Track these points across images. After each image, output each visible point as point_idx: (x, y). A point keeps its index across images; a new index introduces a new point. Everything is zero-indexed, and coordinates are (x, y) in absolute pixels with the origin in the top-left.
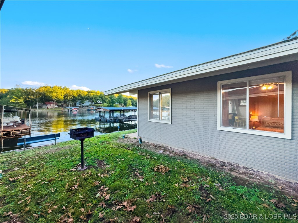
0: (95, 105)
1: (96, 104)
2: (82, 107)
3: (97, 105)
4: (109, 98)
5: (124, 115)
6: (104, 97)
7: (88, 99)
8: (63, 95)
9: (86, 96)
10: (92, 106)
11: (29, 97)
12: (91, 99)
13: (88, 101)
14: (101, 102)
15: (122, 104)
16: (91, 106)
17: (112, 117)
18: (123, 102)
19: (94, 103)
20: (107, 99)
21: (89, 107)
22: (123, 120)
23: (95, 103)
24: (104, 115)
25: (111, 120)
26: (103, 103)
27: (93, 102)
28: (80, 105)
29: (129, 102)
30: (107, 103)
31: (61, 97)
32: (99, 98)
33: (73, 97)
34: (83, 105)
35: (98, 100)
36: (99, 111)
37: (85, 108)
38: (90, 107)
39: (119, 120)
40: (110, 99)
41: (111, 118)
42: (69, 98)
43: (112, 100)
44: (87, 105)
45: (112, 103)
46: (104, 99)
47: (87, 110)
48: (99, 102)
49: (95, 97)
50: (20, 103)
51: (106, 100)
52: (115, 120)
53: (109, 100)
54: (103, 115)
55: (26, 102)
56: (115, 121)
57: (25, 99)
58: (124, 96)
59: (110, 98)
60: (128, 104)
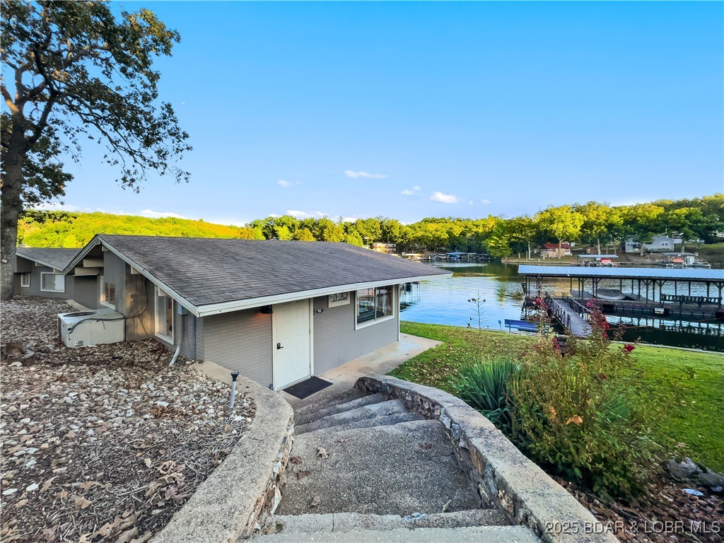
2: (642, 254)
8: (579, 224)
9: (655, 220)
11: (514, 235)
16: (680, 250)
28: (637, 250)
31: (575, 230)
33: (606, 227)
34: (649, 247)
37: (651, 258)
42: (595, 231)
44: (662, 247)
50: (502, 247)
55: (512, 245)
57: (509, 240)
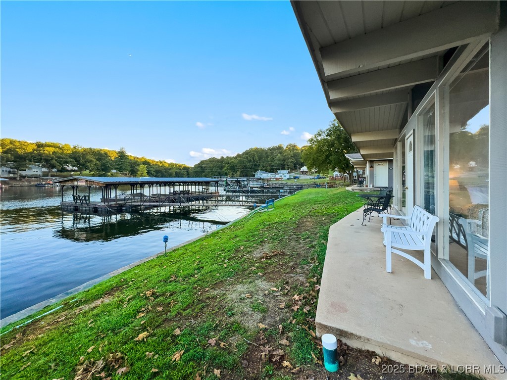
0: (59, 173)
1: (61, 171)
2: (18, 179)
3: (63, 174)
4: (95, 161)
5: (141, 195)
6: (84, 158)
7: (39, 161)
10: (50, 177)
12: (47, 161)
13: (38, 166)
14: (76, 168)
15: (128, 173)
16: (48, 176)
17: (113, 200)
18: (129, 169)
19: (55, 170)
20: (91, 161)
21: (43, 179)
22: (140, 205)
23: (58, 171)
24: (89, 197)
25: (110, 207)
26: (80, 170)
27: (53, 167)
29: (142, 168)
30: (91, 171)
32: (69, 160)
34: (23, 173)
35: (66, 163)
36: (73, 187)
37: (28, 181)
38: (45, 178)
39: (132, 206)
40: (98, 162)
41: (110, 204)
43: (104, 163)
44: (36, 173)
45: (103, 170)
46: (82, 161)
47: (36, 186)
48: (70, 167)
49: (59, 157)
51: (88, 164)
52: (121, 206)
53: (96, 165)
54: (85, 197)
56: (120, 210)
58: (130, 158)
59: (97, 160)
60: (139, 172)
